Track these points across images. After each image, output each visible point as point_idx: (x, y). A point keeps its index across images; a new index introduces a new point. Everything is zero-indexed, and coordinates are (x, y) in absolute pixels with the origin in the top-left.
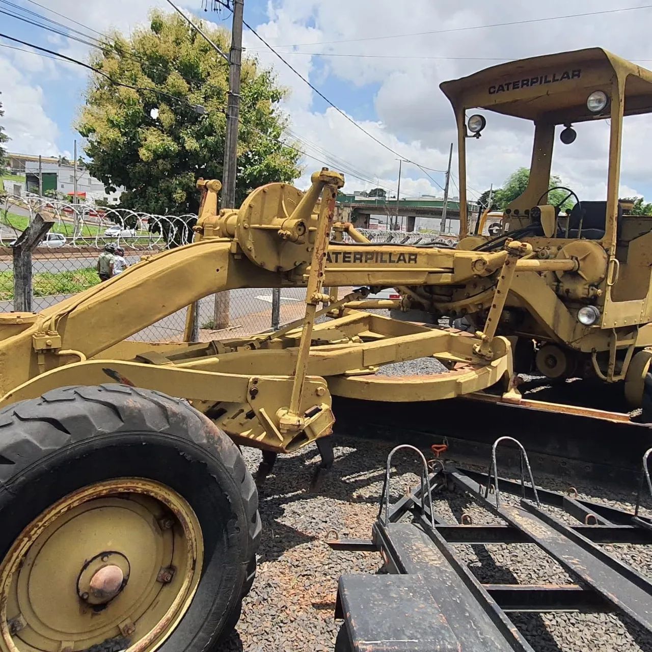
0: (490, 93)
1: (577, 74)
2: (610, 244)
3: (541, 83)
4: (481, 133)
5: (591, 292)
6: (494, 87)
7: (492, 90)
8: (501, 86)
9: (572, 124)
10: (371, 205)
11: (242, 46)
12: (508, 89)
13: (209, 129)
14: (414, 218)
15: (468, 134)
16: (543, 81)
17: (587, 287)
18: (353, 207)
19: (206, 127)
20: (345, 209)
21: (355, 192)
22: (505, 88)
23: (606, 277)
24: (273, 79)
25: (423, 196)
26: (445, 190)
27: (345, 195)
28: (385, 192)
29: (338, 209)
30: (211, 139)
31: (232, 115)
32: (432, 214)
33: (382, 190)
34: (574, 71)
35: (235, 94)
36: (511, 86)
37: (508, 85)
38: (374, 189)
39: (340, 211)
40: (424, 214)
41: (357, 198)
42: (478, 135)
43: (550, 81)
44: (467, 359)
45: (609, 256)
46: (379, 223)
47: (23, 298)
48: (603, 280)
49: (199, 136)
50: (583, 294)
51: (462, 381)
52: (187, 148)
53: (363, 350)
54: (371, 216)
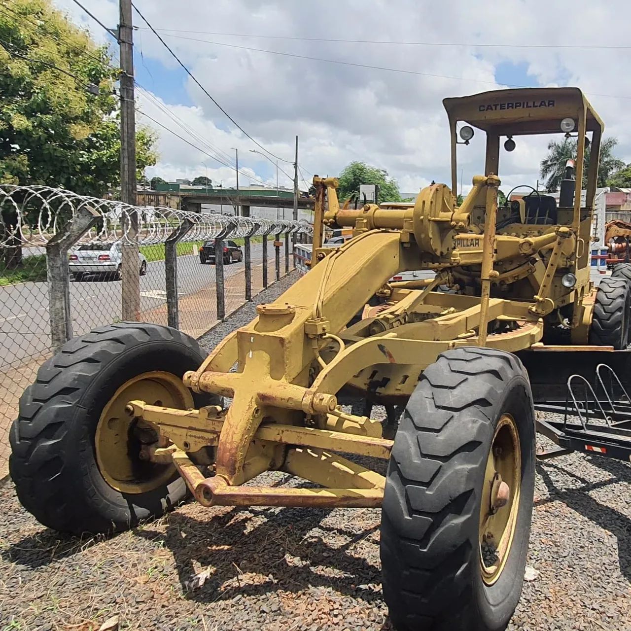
0: (480, 110)
1: (551, 103)
2: (577, 228)
3: (523, 107)
4: (469, 141)
5: (568, 263)
6: (484, 106)
7: (482, 108)
8: (490, 106)
9: (513, 136)
10: (201, 194)
11: (133, 24)
12: (496, 109)
13: (42, 105)
14: (249, 207)
15: (458, 141)
16: (525, 106)
17: (565, 259)
18: (182, 196)
19: (38, 104)
20: (173, 198)
21: (177, 180)
22: (494, 108)
23: (576, 252)
24: (111, 56)
25: (252, 185)
26: (294, 180)
27: (167, 183)
28: (211, 181)
29: (165, 198)
30: (48, 118)
31: (128, 97)
32: (266, 203)
33: (206, 178)
34: (549, 101)
35: (129, 75)
36: (498, 107)
37: (496, 106)
38: (198, 177)
39: (167, 200)
40: (258, 203)
41: (182, 187)
42: (467, 143)
43: (531, 107)
44: (522, 318)
45: (577, 237)
46: (211, 213)
47: (63, 302)
48: (574, 254)
49: (29, 113)
50: (563, 265)
51: (535, 334)
52: (15, 126)
53: (467, 318)
54: (203, 206)
